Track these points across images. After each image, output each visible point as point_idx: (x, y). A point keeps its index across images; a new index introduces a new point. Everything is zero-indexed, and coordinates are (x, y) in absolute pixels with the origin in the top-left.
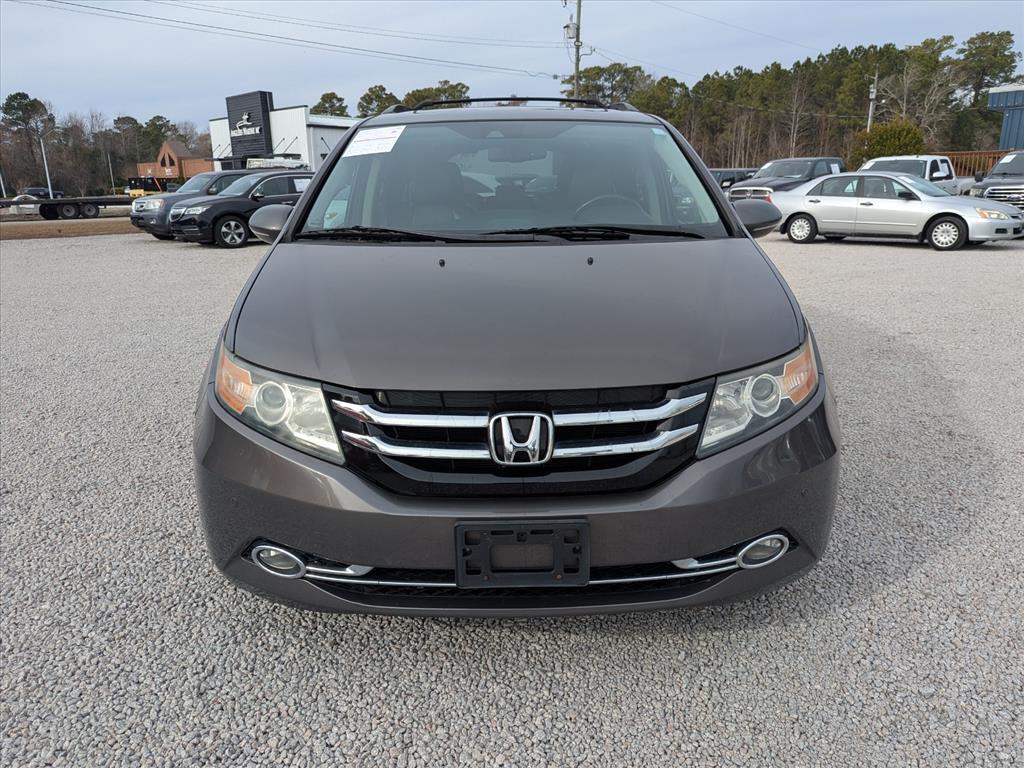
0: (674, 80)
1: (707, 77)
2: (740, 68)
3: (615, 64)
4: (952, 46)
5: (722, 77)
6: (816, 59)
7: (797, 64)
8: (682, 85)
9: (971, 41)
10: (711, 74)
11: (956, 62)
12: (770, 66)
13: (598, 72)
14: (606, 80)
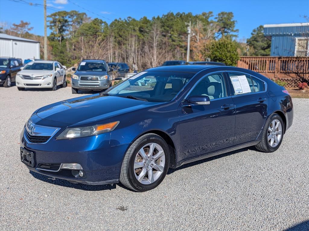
0: (101, 20)
1: (116, 20)
2: (129, 17)
3: (74, 11)
4: (212, 16)
5: (123, 21)
6: (162, 16)
7: (154, 18)
8: (105, 23)
9: (219, 15)
10: (118, 19)
11: (215, 22)
12: (142, 18)
13: (66, 13)
14: (69, 17)
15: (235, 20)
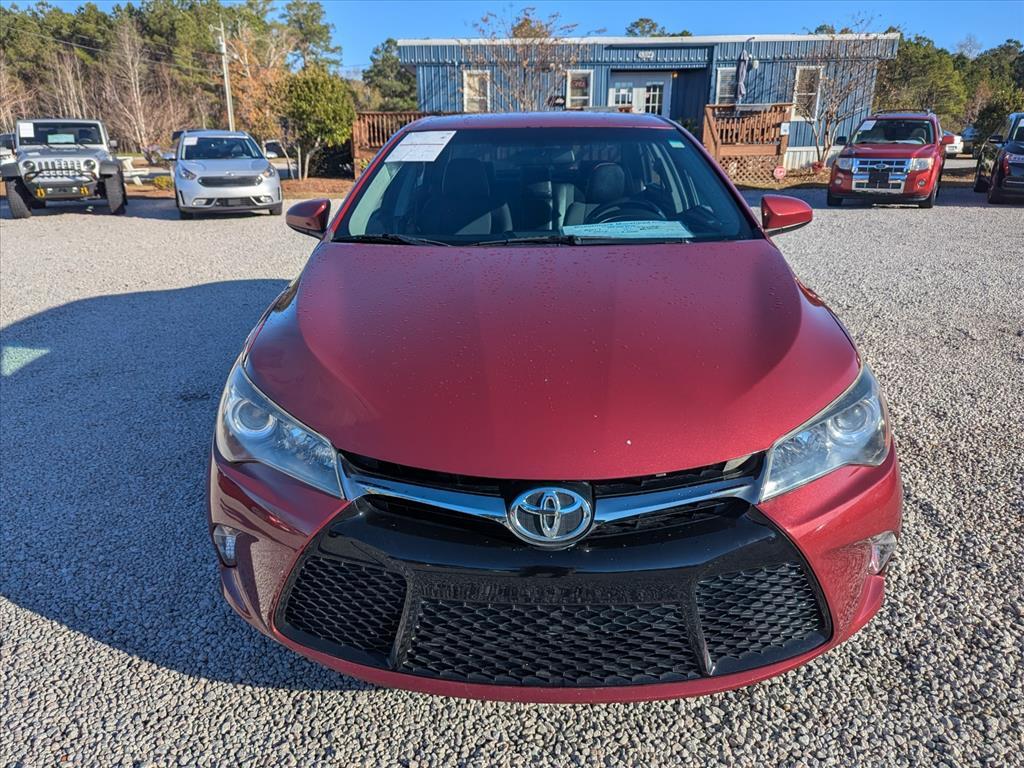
2: (43, 4)
4: (272, 9)
5: (25, 13)
6: (140, 5)
7: (117, 9)
10: (7, 7)
11: (282, 26)
12: (83, 7)
15: (330, 23)
